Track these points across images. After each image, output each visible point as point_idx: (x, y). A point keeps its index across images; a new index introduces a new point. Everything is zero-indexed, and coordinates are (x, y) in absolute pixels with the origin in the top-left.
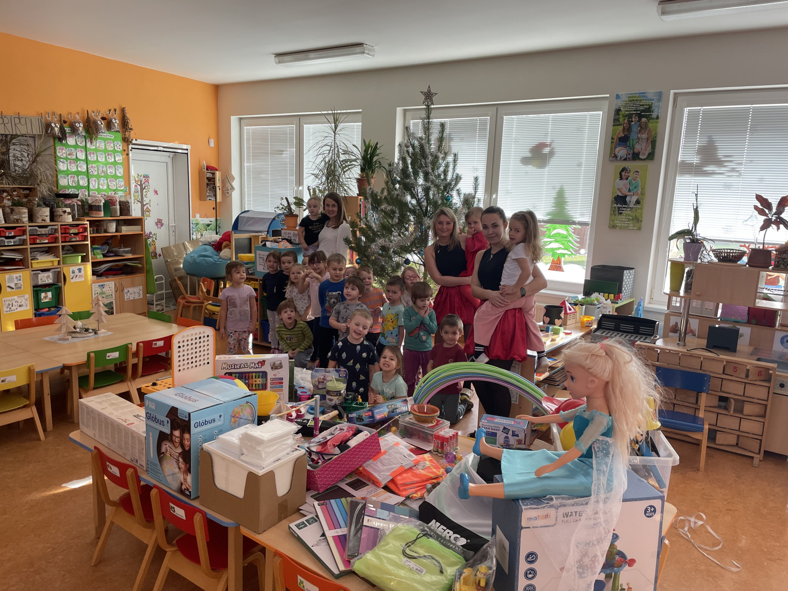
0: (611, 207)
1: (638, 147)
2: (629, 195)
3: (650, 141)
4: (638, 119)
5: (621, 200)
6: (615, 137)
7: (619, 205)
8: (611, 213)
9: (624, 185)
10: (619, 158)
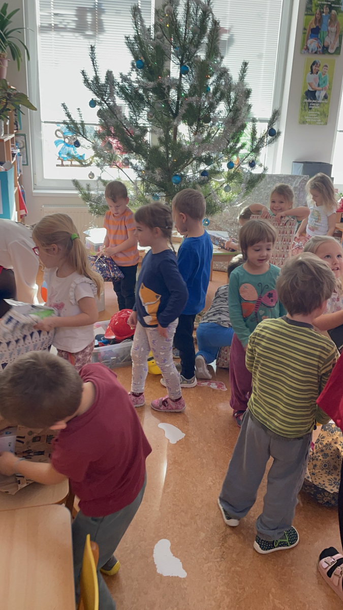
0: (302, 103)
1: (328, 40)
2: (320, 90)
3: (338, 35)
4: (328, 10)
5: (311, 95)
6: (308, 28)
7: (309, 101)
8: (302, 109)
9: (315, 79)
10: (310, 51)
